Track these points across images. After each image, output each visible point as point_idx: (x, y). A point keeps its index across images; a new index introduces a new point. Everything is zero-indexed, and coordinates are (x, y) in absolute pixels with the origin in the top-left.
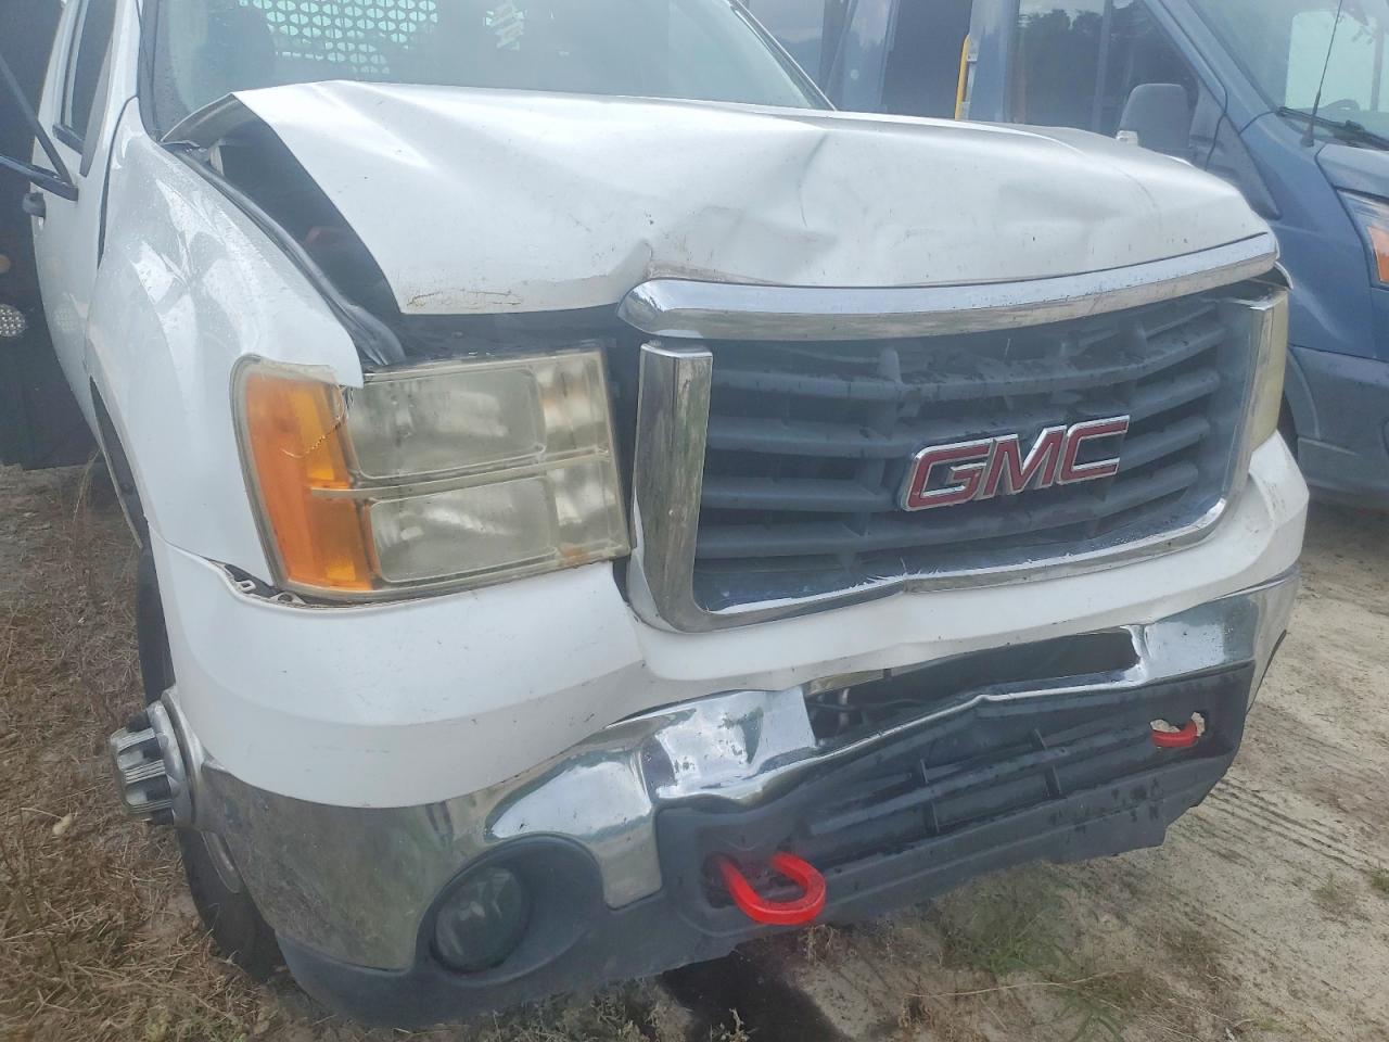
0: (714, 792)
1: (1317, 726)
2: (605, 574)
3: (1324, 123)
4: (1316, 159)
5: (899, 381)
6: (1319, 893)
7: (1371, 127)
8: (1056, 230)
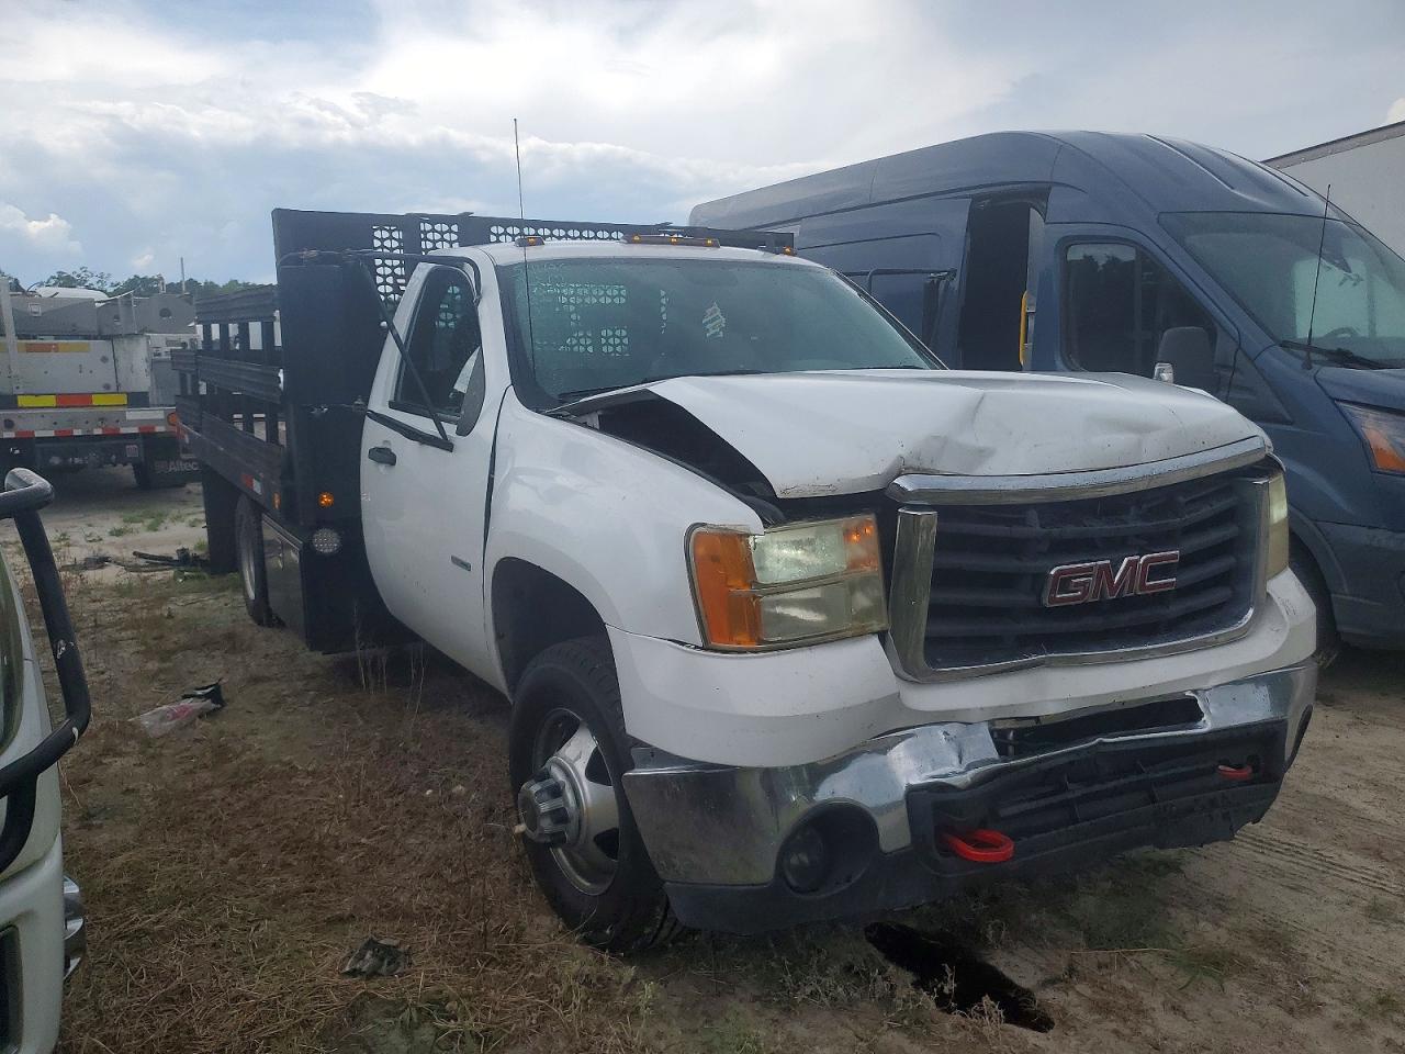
0: (943, 780)
1: (1364, 809)
2: (875, 641)
3: (1319, 351)
4: (1315, 378)
5: (1038, 528)
6: (1367, 909)
7: (1357, 352)
8: (1120, 441)
